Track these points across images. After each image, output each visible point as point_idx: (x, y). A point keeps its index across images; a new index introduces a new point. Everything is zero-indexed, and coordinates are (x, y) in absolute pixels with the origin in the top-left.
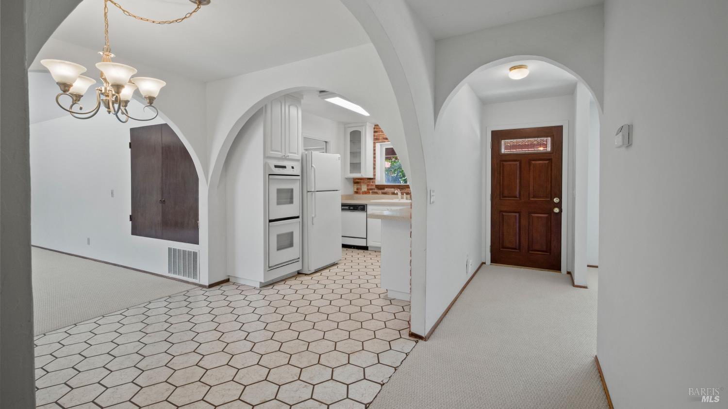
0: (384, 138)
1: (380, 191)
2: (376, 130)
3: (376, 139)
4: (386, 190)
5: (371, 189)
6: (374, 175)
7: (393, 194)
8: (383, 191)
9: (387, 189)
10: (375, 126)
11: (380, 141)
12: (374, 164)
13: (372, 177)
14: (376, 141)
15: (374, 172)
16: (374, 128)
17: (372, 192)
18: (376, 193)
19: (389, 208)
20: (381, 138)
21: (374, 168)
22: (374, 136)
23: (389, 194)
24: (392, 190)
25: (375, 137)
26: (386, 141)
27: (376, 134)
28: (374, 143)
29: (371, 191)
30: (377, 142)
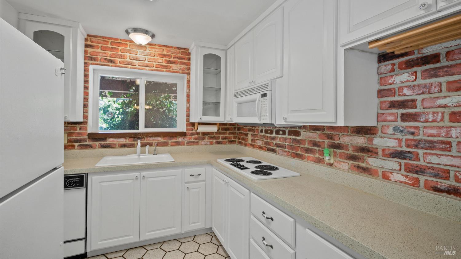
0: (105, 59)
1: (97, 143)
2: (89, 43)
3: (89, 59)
4: (109, 141)
5: (77, 141)
6: (86, 117)
7: (124, 146)
8: (102, 143)
9: (111, 139)
10: (88, 35)
11: (98, 62)
12: (86, 99)
13: (81, 120)
14: (91, 62)
15: (86, 112)
16: (86, 40)
17: (79, 145)
18: (90, 146)
19: (137, 174)
20: (100, 57)
21: (85, 106)
22: (86, 52)
23: (115, 147)
24: (123, 141)
25: (88, 55)
26: (111, 64)
27: (90, 50)
28: (85, 63)
29: (76, 144)
30: (92, 64)
